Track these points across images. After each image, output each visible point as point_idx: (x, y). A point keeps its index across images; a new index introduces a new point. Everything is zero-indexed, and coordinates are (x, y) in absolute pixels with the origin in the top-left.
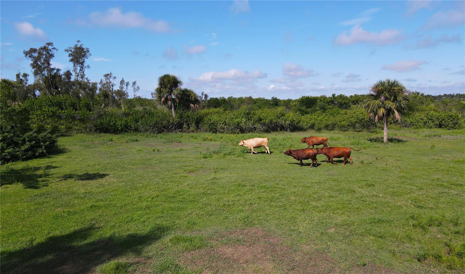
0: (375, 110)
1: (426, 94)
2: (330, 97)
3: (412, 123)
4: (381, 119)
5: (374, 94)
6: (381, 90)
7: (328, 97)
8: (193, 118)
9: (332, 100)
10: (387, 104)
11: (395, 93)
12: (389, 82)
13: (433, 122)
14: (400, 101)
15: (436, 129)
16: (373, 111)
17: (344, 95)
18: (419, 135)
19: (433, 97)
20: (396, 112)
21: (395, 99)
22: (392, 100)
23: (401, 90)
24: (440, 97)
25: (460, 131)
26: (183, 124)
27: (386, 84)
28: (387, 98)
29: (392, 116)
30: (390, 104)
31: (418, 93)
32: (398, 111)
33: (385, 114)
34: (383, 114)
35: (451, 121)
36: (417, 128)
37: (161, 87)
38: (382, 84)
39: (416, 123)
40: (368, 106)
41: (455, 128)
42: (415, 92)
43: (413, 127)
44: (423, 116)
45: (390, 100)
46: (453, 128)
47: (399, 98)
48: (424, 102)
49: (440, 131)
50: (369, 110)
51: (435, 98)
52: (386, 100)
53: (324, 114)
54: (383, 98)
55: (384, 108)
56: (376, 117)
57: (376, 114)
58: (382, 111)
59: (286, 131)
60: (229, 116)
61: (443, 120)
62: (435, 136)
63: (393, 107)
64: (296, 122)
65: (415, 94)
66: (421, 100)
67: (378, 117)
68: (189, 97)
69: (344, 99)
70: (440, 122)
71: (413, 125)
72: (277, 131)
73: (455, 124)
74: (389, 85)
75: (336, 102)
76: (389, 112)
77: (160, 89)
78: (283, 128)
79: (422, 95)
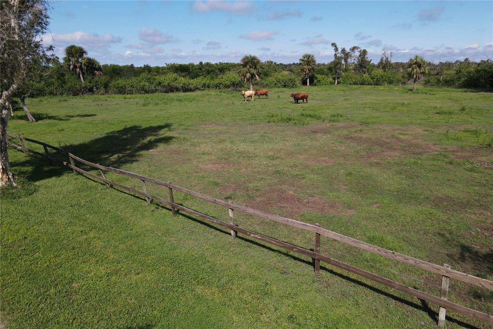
0: (244, 74)
1: (278, 63)
2: (198, 65)
3: (267, 84)
4: (248, 80)
5: (242, 64)
6: (247, 62)
7: (196, 65)
8: (101, 83)
9: (200, 67)
10: (251, 71)
11: (255, 64)
12: (251, 56)
13: (280, 83)
14: (258, 69)
15: (282, 89)
16: (243, 75)
17: (210, 63)
18: (271, 92)
19: (285, 65)
20: (256, 75)
21: (255, 68)
22: (254, 68)
23: (258, 62)
24: (290, 65)
25: (295, 89)
26: (93, 88)
27: (249, 58)
28: (251, 67)
29: (254, 78)
30: (253, 71)
31: (272, 62)
32: (258, 75)
33: (250, 77)
34: (249, 77)
35: (291, 83)
36: (271, 88)
37: (69, 56)
38: (247, 58)
39: (270, 85)
40: (240, 72)
41: (294, 87)
42: (269, 61)
43: (268, 87)
44: (274, 80)
45: (252, 68)
46: (292, 87)
47: (258, 67)
48: (277, 70)
49: (284, 89)
50: (241, 74)
51: (286, 66)
52: (250, 68)
53: (205, 78)
54: (248, 66)
55: (250, 73)
56: (245, 79)
57: (245, 77)
58: (248, 75)
59: (180, 91)
60: (134, 80)
61: (286, 82)
62: (281, 92)
63: (254, 73)
64: (187, 84)
65: (270, 63)
66: (274, 68)
67: (247, 79)
68: (93, 65)
69: (210, 66)
70: (284, 83)
71: (268, 86)
72: (173, 92)
73: (294, 84)
74: (251, 59)
75: (204, 70)
76: (253, 76)
77: (69, 58)
78: (177, 90)
79: (275, 63)
